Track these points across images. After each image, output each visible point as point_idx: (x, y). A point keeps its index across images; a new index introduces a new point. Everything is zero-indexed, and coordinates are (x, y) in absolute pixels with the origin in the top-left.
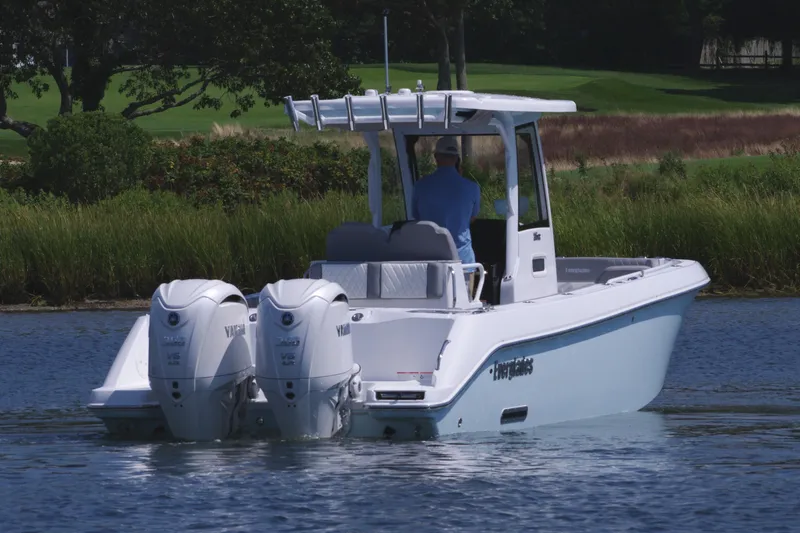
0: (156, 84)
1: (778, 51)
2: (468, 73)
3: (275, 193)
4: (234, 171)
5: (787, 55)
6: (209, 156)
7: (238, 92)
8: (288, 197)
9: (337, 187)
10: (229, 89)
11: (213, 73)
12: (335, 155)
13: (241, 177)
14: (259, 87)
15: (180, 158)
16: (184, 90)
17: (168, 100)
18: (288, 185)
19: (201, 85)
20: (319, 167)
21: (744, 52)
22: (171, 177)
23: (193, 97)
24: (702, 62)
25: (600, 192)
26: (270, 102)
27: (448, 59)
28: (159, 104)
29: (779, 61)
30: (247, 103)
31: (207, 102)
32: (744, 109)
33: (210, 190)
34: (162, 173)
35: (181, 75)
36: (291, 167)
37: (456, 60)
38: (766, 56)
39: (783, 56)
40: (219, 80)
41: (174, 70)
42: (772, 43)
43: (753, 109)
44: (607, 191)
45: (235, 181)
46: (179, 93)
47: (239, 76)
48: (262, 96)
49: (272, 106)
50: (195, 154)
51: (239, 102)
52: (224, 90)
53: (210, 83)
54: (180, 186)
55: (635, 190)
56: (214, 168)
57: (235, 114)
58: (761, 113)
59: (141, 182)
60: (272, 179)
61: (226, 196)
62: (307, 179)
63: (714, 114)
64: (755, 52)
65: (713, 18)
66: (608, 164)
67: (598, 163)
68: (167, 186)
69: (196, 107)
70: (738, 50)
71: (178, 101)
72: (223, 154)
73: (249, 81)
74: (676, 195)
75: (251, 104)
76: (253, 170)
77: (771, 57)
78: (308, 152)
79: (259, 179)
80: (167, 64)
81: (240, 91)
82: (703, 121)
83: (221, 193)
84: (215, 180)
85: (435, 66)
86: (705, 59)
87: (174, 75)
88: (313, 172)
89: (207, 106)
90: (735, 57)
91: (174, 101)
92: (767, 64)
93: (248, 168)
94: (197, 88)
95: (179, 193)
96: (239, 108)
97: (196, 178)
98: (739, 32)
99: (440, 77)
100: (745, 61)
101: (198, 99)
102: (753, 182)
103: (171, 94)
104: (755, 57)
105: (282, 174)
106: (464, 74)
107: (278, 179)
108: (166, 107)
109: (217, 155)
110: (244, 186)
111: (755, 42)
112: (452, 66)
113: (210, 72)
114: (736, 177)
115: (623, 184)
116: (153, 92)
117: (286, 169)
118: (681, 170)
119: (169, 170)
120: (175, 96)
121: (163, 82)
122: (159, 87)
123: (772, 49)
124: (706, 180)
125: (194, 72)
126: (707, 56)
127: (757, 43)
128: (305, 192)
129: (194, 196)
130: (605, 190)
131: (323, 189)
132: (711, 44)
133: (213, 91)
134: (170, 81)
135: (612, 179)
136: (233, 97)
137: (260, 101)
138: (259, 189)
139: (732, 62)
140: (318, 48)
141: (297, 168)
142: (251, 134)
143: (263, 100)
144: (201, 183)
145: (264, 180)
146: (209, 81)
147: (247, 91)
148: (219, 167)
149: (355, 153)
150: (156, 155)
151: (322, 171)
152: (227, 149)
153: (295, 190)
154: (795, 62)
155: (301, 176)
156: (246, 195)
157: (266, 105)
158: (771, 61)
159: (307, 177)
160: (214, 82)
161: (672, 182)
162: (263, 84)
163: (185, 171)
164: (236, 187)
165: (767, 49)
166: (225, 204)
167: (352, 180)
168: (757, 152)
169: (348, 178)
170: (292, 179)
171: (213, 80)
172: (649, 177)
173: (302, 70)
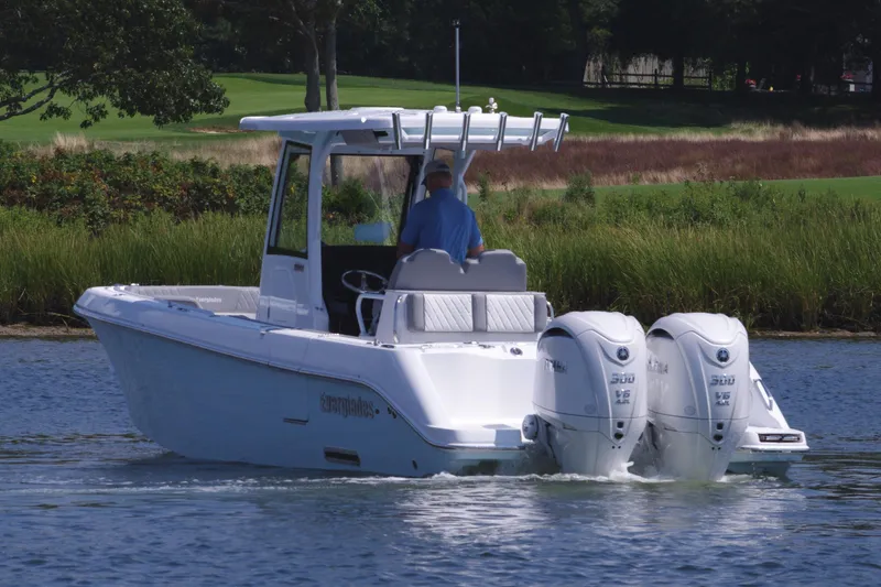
1: (668, 69)
2: (339, 86)
3: (147, 214)
4: (102, 188)
5: (678, 74)
6: (74, 171)
7: (88, 101)
8: (163, 219)
9: (215, 207)
10: (79, 98)
11: (61, 79)
12: (215, 172)
13: (109, 195)
14: (112, 97)
15: (42, 171)
16: (29, 97)
17: (13, 105)
18: (161, 204)
19: (49, 90)
20: (196, 186)
21: (631, 69)
22: (32, 192)
23: (40, 104)
24: (585, 80)
25: (500, 220)
26: (124, 112)
27: (317, 70)
28: (3, 110)
29: (670, 81)
30: (99, 113)
31: (54, 110)
32: (635, 132)
33: (75, 207)
34: (22, 187)
35: (27, 79)
36: (164, 185)
37: (325, 70)
38: (656, 75)
39: (674, 75)
40: (68, 87)
41: (20, 75)
42: (663, 59)
43: (646, 133)
44: (510, 218)
45: (103, 199)
46: (24, 101)
47: (90, 83)
48: (116, 105)
49: (127, 118)
50: (59, 167)
51: (90, 111)
52: (73, 98)
53: (59, 91)
54: (42, 203)
55: (540, 217)
56: (79, 184)
57: (85, 125)
58: (653, 138)
60: (143, 197)
61: (92, 215)
62: (182, 199)
63: (602, 137)
64: (644, 71)
65: (598, 32)
66: (509, 189)
67: (498, 188)
68: (29, 203)
69: (43, 117)
70: (625, 67)
71: (24, 108)
72: (90, 169)
73: (101, 89)
74: (585, 225)
75: (104, 114)
76: (123, 187)
77: (661, 76)
78: (183, 168)
79: (129, 197)
80: (12, 69)
81: (91, 99)
82: (592, 144)
83: (86, 211)
84: (81, 197)
85: (302, 76)
86: (589, 77)
87: (20, 80)
88: (188, 190)
89: (54, 115)
90: (621, 75)
91: (20, 107)
92: (656, 84)
93: (116, 184)
94: (44, 96)
95: (40, 209)
96: (90, 117)
97: (59, 194)
98: (626, 48)
99: (308, 90)
100: (632, 79)
101: (44, 108)
103: (17, 99)
104: (643, 75)
105: (154, 192)
106: (335, 86)
107: (150, 197)
108: (10, 115)
109: (83, 170)
110: (112, 203)
111: (643, 59)
112: (322, 78)
113: (59, 78)
115: (526, 212)
117: (158, 187)
118: (590, 197)
119: (30, 184)
120: (21, 103)
121: (7, 88)
122: (3, 93)
123: (661, 67)
124: (617, 212)
125: (41, 76)
126: (591, 73)
127: (646, 60)
128: (181, 213)
129: (57, 213)
130: (505, 217)
131: (199, 209)
132: (595, 61)
133: (61, 99)
134: (16, 85)
135: (513, 206)
136: (83, 105)
137: (113, 112)
138: (128, 208)
139: (618, 80)
140: (179, 55)
141: (172, 186)
143: (117, 110)
144: (65, 200)
145: (134, 199)
146: (57, 88)
147: (100, 100)
148: (86, 183)
149: (234, 170)
150: (16, 168)
151: (199, 190)
152: (94, 163)
153: (169, 210)
154: (686, 82)
155: (174, 194)
156: (115, 214)
157: (120, 115)
158: (660, 80)
159: (182, 196)
160: (62, 89)
161: (580, 211)
162: (117, 93)
163: (48, 186)
164: (103, 205)
165: (657, 67)
166: (91, 223)
167: (231, 200)
168: (655, 180)
169: (227, 197)
170: (165, 197)
171: (61, 87)
172: (555, 204)
173: (161, 78)
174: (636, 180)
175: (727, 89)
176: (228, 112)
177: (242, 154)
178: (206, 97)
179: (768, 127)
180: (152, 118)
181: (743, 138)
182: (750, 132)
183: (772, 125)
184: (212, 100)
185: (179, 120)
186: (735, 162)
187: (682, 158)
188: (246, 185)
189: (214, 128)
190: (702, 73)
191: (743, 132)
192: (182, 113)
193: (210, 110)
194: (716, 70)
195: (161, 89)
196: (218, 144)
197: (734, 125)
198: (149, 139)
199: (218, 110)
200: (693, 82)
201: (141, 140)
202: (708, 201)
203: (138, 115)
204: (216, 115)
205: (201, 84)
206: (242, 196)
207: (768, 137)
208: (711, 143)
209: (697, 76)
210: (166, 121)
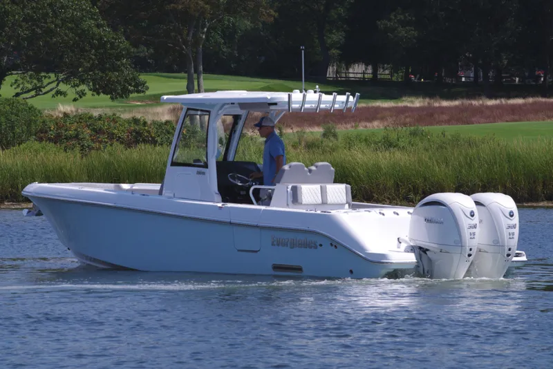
0: (32, 82)
1: (370, 70)
2: (204, 79)
3: (110, 145)
4: (87, 132)
5: (375, 73)
6: (73, 123)
7: (76, 88)
8: (118, 147)
9: (145, 141)
10: (72, 86)
11: (62, 77)
12: (145, 123)
13: (91, 136)
14: (89, 85)
15: (57, 124)
16: (46, 86)
17: (38, 90)
18: (117, 140)
19: (56, 83)
20: (135, 131)
21: (351, 70)
22: (52, 134)
23: (51, 90)
24: (327, 76)
26: (95, 93)
27: (193, 71)
28: (33, 93)
29: (371, 76)
30: (82, 94)
31: (59, 93)
33: (74, 142)
34: (46, 132)
35: (45, 77)
36: (119, 131)
37: (196, 71)
38: (364, 73)
39: (373, 73)
40: (66, 81)
41: (42, 75)
42: (367, 65)
44: (295, 147)
45: (88, 137)
46: (44, 88)
47: (77, 79)
48: (91, 90)
49: (96, 96)
50: (65, 122)
51: (77, 93)
52: (69, 86)
53: (61, 83)
54: (56, 140)
55: (310, 146)
56: (76, 130)
57: (75, 100)
59: (34, 137)
60: (108, 137)
61: (82, 146)
62: (128, 137)
64: (357, 71)
65: (334, 52)
66: (295, 131)
67: (289, 131)
68: (50, 140)
69: (53, 96)
70: (347, 69)
71: (44, 92)
72: (81, 123)
73: (83, 81)
74: (333, 150)
75: (84, 94)
76: (98, 131)
77: (366, 74)
78: (128, 122)
79: (101, 137)
80: (38, 71)
81: (78, 86)
83: (79, 144)
84: (76, 137)
85: (183, 75)
86: (329, 74)
87: (42, 77)
88: (131, 133)
89: (59, 95)
90: (346, 73)
91: (41, 91)
92: (364, 78)
93: (94, 130)
94: (54, 85)
95: (55, 143)
96: (77, 96)
97: (65, 135)
99: (188, 82)
100: (351, 75)
101: (53, 92)
102: (376, 143)
103: (40, 87)
104: (357, 73)
105: (113, 134)
106: (202, 80)
107: (112, 136)
108: (36, 95)
109: (78, 123)
110: (92, 140)
111: (357, 65)
112: (195, 76)
113: (61, 76)
114: (366, 140)
115: (303, 144)
116: (30, 86)
117: (116, 131)
118: (335, 136)
119: (50, 130)
120: (42, 89)
121: (35, 81)
122: (33, 84)
123: (366, 69)
124: (349, 143)
125: (52, 75)
126: (331, 72)
128: (128, 145)
129: (64, 145)
130: (293, 146)
131: (137, 142)
132: (333, 66)
133: (63, 87)
134: (39, 80)
135: (297, 140)
136: (73, 90)
137: (89, 93)
138: (100, 142)
139: (344, 76)
140: (123, 64)
141: (123, 131)
142: (79, 111)
143: (91, 92)
144: (68, 138)
145: (103, 137)
147: (83, 87)
148: (79, 130)
149: (154, 123)
150: (44, 122)
151: (137, 133)
152: (83, 119)
153: (122, 143)
154: (379, 77)
155: (125, 136)
156: (94, 145)
157: (93, 95)
158: (366, 76)
159: (128, 136)
160: (63, 82)
161: (330, 143)
162: (91, 84)
163: (59, 131)
164: (88, 140)
165: (364, 69)
166: (82, 150)
167: (153, 138)
168: (366, 127)
169: (151, 137)
170: (119, 137)
171: (62, 81)
172: (317, 140)
173: (114, 76)
174: (356, 127)
175: (400, 80)
176: (148, 93)
177: (154, 114)
178: (137, 85)
179: (421, 99)
180: (109, 96)
181: (409, 105)
182: (412, 102)
183: (423, 98)
184: (140, 87)
185: (123, 97)
186: (406, 117)
187: (379, 116)
188: (160, 130)
189: (139, 101)
190: (387, 72)
191: (408, 102)
192: (124, 93)
193: (138, 92)
194: (394, 70)
195: (114, 81)
196: (141, 109)
197: (404, 99)
198: (106, 107)
199: (143, 92)
200: (382, 76)
201: (101, 107)
202: (396, 137)
203: (102, 95)
204: (142, 94)
205: (134, 79)
206: (159, 136)
207: (422, 104)
208: (393, 108)
209: (384, 73)
210: (116, 98)
